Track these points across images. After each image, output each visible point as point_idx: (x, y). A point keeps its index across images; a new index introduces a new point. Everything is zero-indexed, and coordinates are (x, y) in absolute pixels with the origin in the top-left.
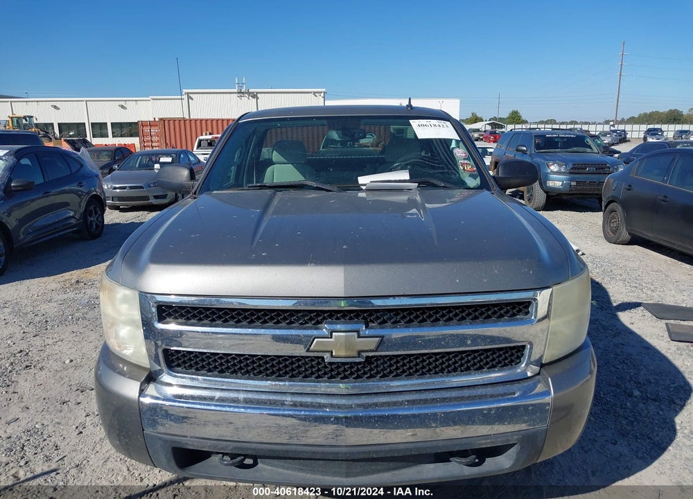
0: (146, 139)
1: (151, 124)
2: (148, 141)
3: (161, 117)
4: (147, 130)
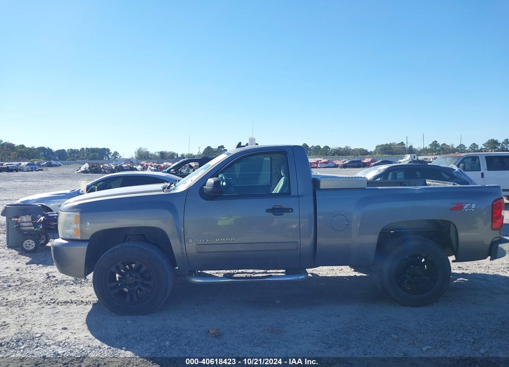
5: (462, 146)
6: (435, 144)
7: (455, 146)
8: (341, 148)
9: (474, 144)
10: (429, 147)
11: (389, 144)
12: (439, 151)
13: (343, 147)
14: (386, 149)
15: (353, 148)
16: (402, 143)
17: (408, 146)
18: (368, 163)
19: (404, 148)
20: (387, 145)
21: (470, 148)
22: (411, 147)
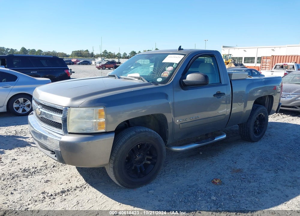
0: (263, 64)
1: (267, 58)
2: (264, 65)
3: (272, 55)
4: (265, 60)
5: (119, 54)
6: (105, 52)
7: (116, 54)
8: (50, 52)
9: (125, 53)
10: (102, 54)
11: (79, 50)
12: (108, 56)
13: (51, 51)
14: (78, 53)
15: (57, 52)
16: (87, 51)
17: (91, 53)
18: (75, 62)
19: (89, 54)
20: (78, 51)
21: (123, 55)
22: (92, 53)
